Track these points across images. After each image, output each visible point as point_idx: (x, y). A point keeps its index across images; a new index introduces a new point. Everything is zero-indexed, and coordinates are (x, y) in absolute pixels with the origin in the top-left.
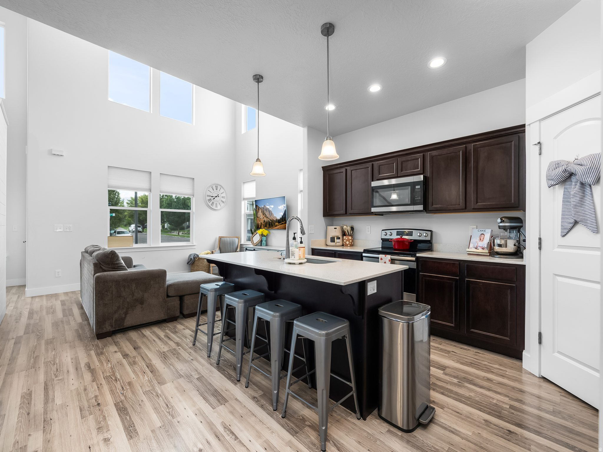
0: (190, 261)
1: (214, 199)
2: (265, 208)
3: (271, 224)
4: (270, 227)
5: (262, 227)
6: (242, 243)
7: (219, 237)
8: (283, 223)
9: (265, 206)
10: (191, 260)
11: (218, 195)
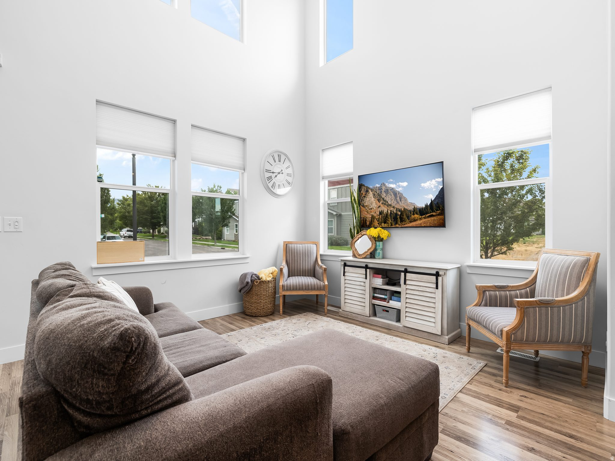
0: (244, 287)
1: (276, 176)
2: (384, 188)
3: (400, 217)
4: (396, 223)
5: (376, 223)
6: (321, 252)
7: (284, 242)
8: (434, 214)
9: (384, 185)
10: (247, 285)
11: (282, 170)
